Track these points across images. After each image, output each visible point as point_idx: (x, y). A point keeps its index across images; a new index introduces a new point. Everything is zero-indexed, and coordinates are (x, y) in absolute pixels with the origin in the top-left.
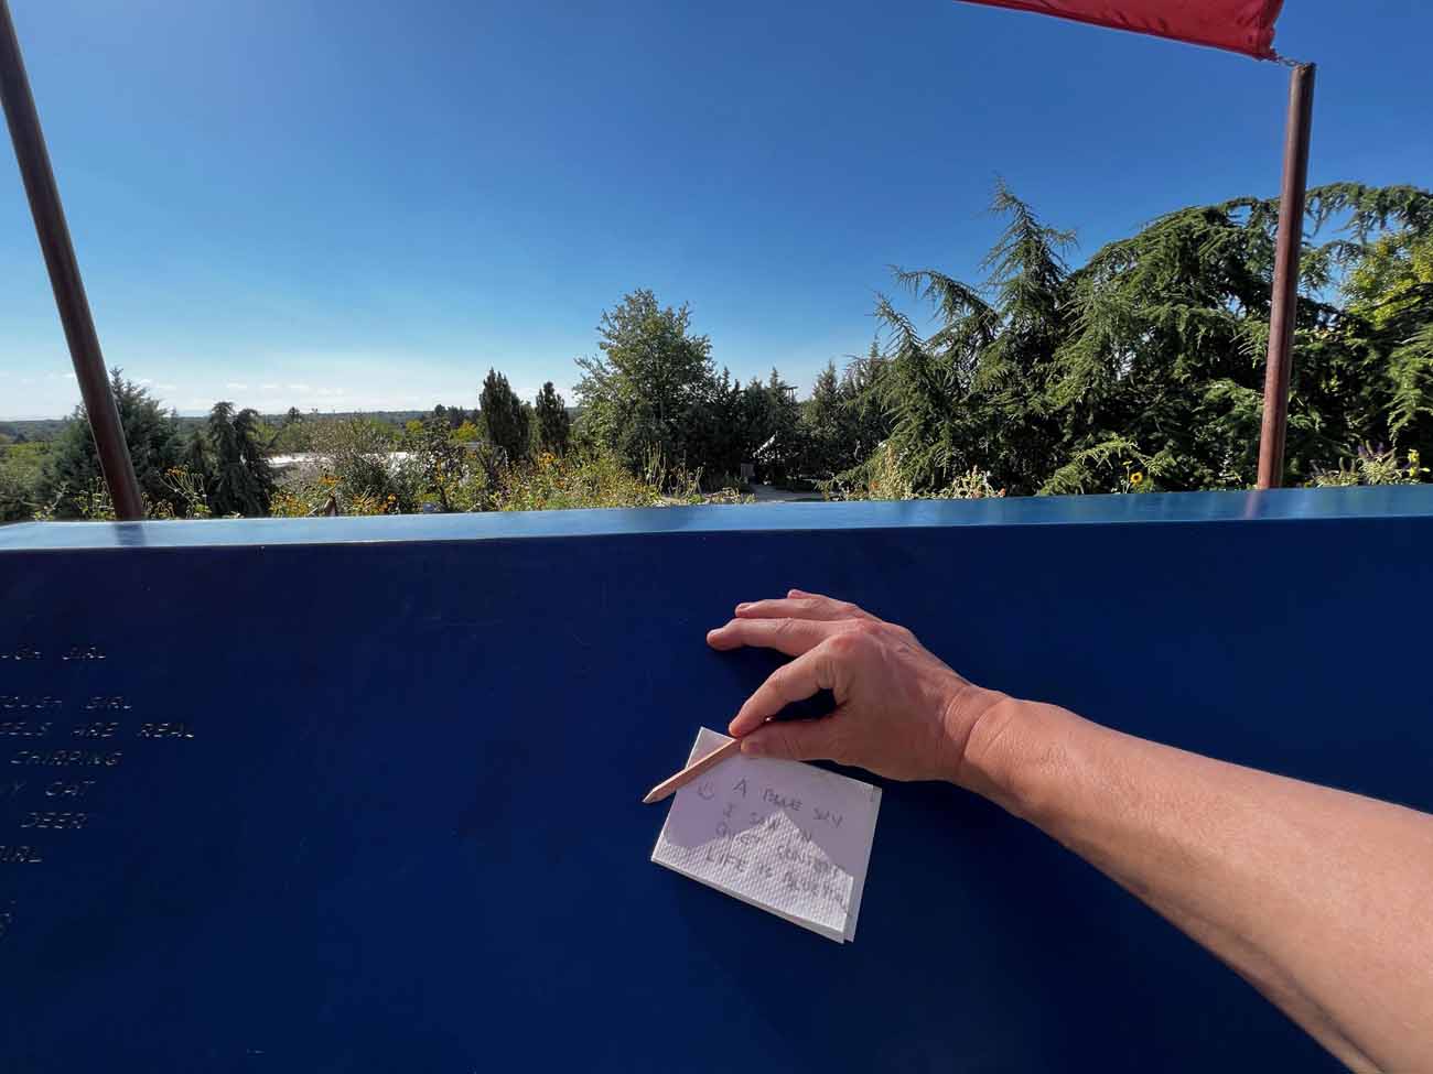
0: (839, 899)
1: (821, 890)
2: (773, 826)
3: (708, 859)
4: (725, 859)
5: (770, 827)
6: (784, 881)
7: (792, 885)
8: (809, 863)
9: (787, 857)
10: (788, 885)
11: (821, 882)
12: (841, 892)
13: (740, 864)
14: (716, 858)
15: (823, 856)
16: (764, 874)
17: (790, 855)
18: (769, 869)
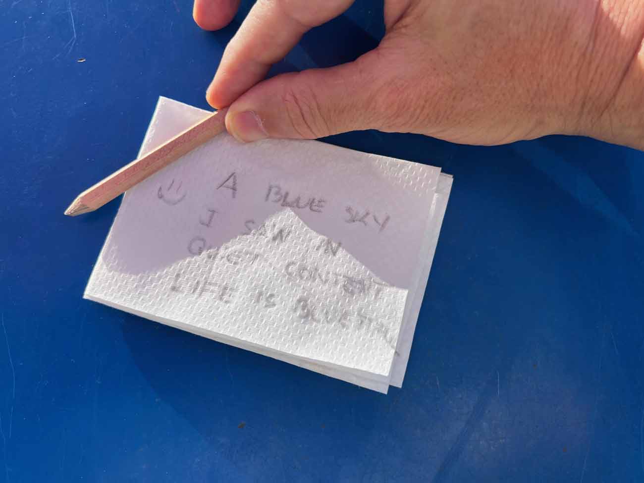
0: (383, 330)
1: (354, 319)
2: (280, 236)
3: (174, 289)
4: (200, 288)
5: (274, 239)
6: (295, 310)
7: (308, 315)
8: (336, 283)
9: (302, 278)
10: (301, 317)
11: (354, 308)
12: (385, 321)
13: (224, 292)
14: (186, 288)
15: (359, 270)
16: (263, 303)
17: (306, 274)
18: (272, 296)
